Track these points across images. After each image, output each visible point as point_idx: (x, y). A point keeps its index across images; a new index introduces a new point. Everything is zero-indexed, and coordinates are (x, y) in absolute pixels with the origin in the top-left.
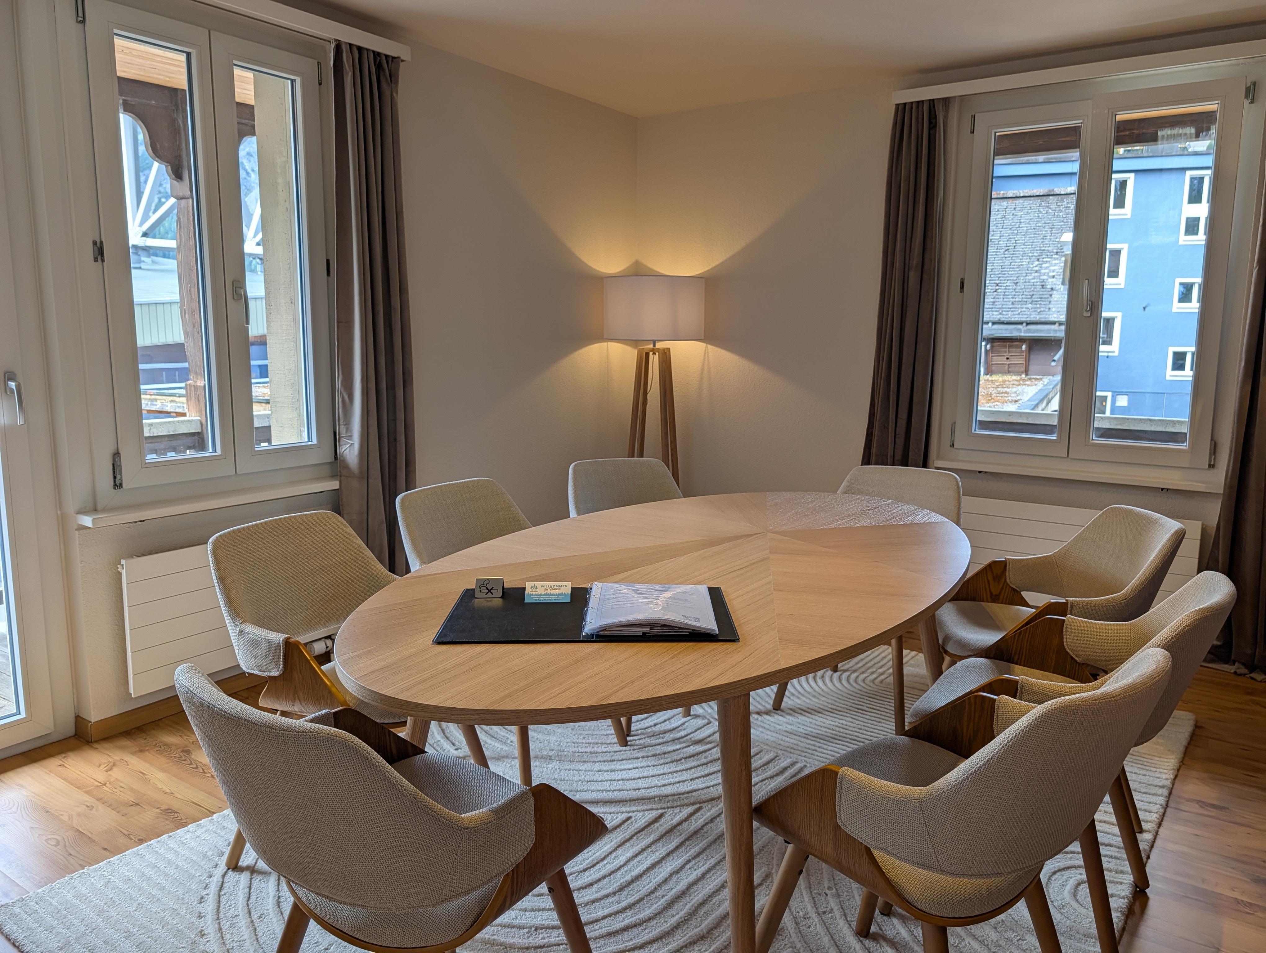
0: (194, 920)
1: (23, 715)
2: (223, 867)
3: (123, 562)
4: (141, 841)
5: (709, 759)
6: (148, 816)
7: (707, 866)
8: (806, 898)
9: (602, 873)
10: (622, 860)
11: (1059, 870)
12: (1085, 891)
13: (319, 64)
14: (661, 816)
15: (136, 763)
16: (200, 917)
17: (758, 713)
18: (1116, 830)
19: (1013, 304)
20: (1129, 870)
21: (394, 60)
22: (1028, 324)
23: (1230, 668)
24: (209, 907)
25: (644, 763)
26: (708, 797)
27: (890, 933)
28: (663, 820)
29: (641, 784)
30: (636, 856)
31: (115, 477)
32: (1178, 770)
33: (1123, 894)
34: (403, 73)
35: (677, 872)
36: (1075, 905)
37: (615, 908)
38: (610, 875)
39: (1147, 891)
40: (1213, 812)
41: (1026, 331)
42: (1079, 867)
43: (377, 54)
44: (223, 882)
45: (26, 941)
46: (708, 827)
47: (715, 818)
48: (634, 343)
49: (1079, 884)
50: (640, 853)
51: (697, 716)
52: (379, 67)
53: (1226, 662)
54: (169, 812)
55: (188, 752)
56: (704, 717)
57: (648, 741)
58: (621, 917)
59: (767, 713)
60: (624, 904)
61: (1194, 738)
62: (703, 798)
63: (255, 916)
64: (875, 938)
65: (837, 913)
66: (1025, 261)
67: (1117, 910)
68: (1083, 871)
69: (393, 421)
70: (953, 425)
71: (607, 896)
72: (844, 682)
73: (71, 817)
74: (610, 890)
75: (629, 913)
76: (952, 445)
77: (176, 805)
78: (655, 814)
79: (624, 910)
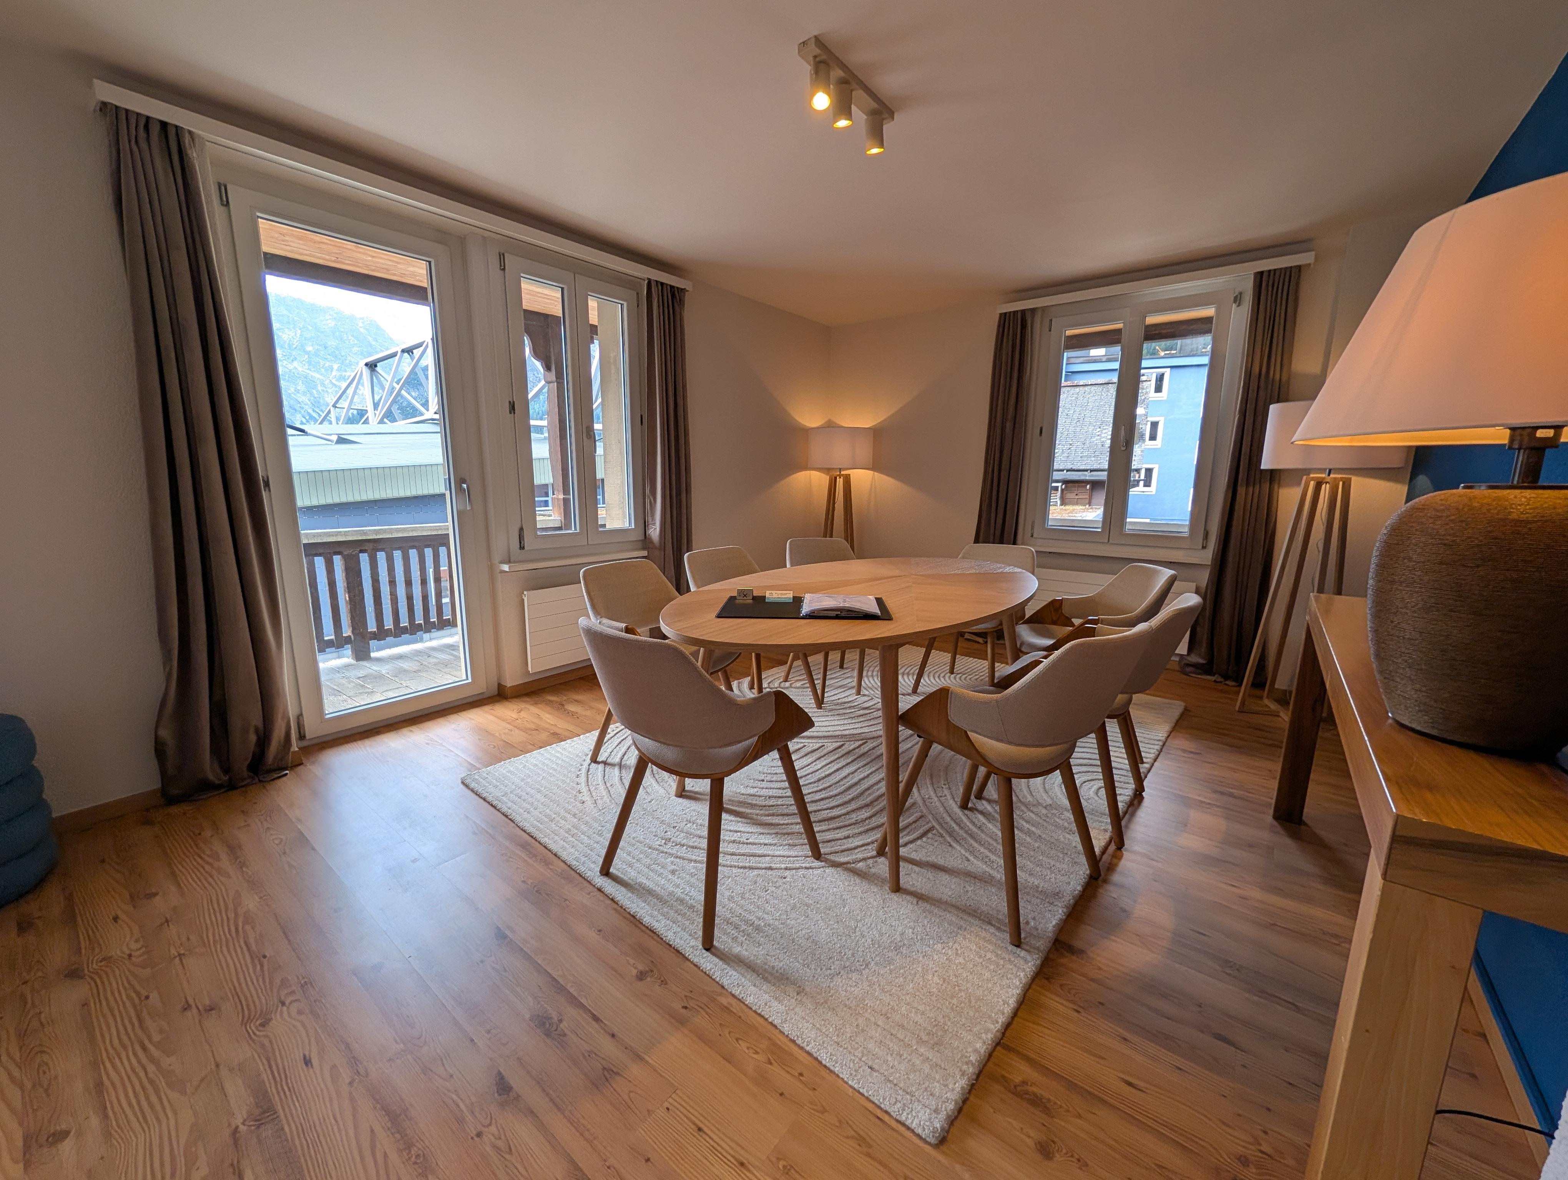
0: (575, 785)
1: (470, 680)
2: (588, 761)
3: (525, 593)
4: (541, 748)
5: (872, 717)
6: (544, 736)
7: (870, 771)
8: (930, 789)
9: (807, 772)
10: (819, 766)
11: (1088, 781)
12: (1103, 792)
13: (638, 294)
14: (842, 745)
15: (534, 709)
16: (578, 784)
17: (903, 695)
18: (1127, 762)
19: (1081, 457)
20: (1133, 782)
21: (683, 290)
22: (1092, 471)
23: (1213, 678)
24: (583, 779)
25: (832, 718)
26: (871, 736)
27: (980, 808)
28: (844, 747)
29: (830, 729)
30: (828, 764)
31: (520, 543)
32: (1171, 733)
33: (1127, 794)
34: (687, 298)
35: (853, 773)
36: (1096, 798)
37: (815, 789)
38: (812, 773)
39: (1143, 794)
40: (1192, 755)
41: (1090, 476)
42: (1100, 779)
43: (672, 287)
44: (589, 769)
45: (483, 792)
46: (871, 752)
47: (875, 747)
48: (827, 470)
49: (1100, 788)
50: (830, 763)
51: (864, 695)
52: (673, 295)
53: (1210, 675)
54: (555, 734)
55: (563, 705)
56: (869, 696)
57: (834, 707)
58: (819, 794)
59: (909, 695)
60: (820, 788)
61: (1182, 716)
62: (868, 737)
63: (608, 785)
64: (971, 810)
65: (949, 797)
66: (1091, 428)
67: (1122, 802)
68: (1102, 781)
69: (679, 514)
70: (1033, 523)
71: (810, 783)
72: (958, 680)
73: (500, 735)
74: (813, 780)
75: (824, 792)
76: (1032, 536)
77: (558, 731)
78: (839, 744)
79: (821, 790)
